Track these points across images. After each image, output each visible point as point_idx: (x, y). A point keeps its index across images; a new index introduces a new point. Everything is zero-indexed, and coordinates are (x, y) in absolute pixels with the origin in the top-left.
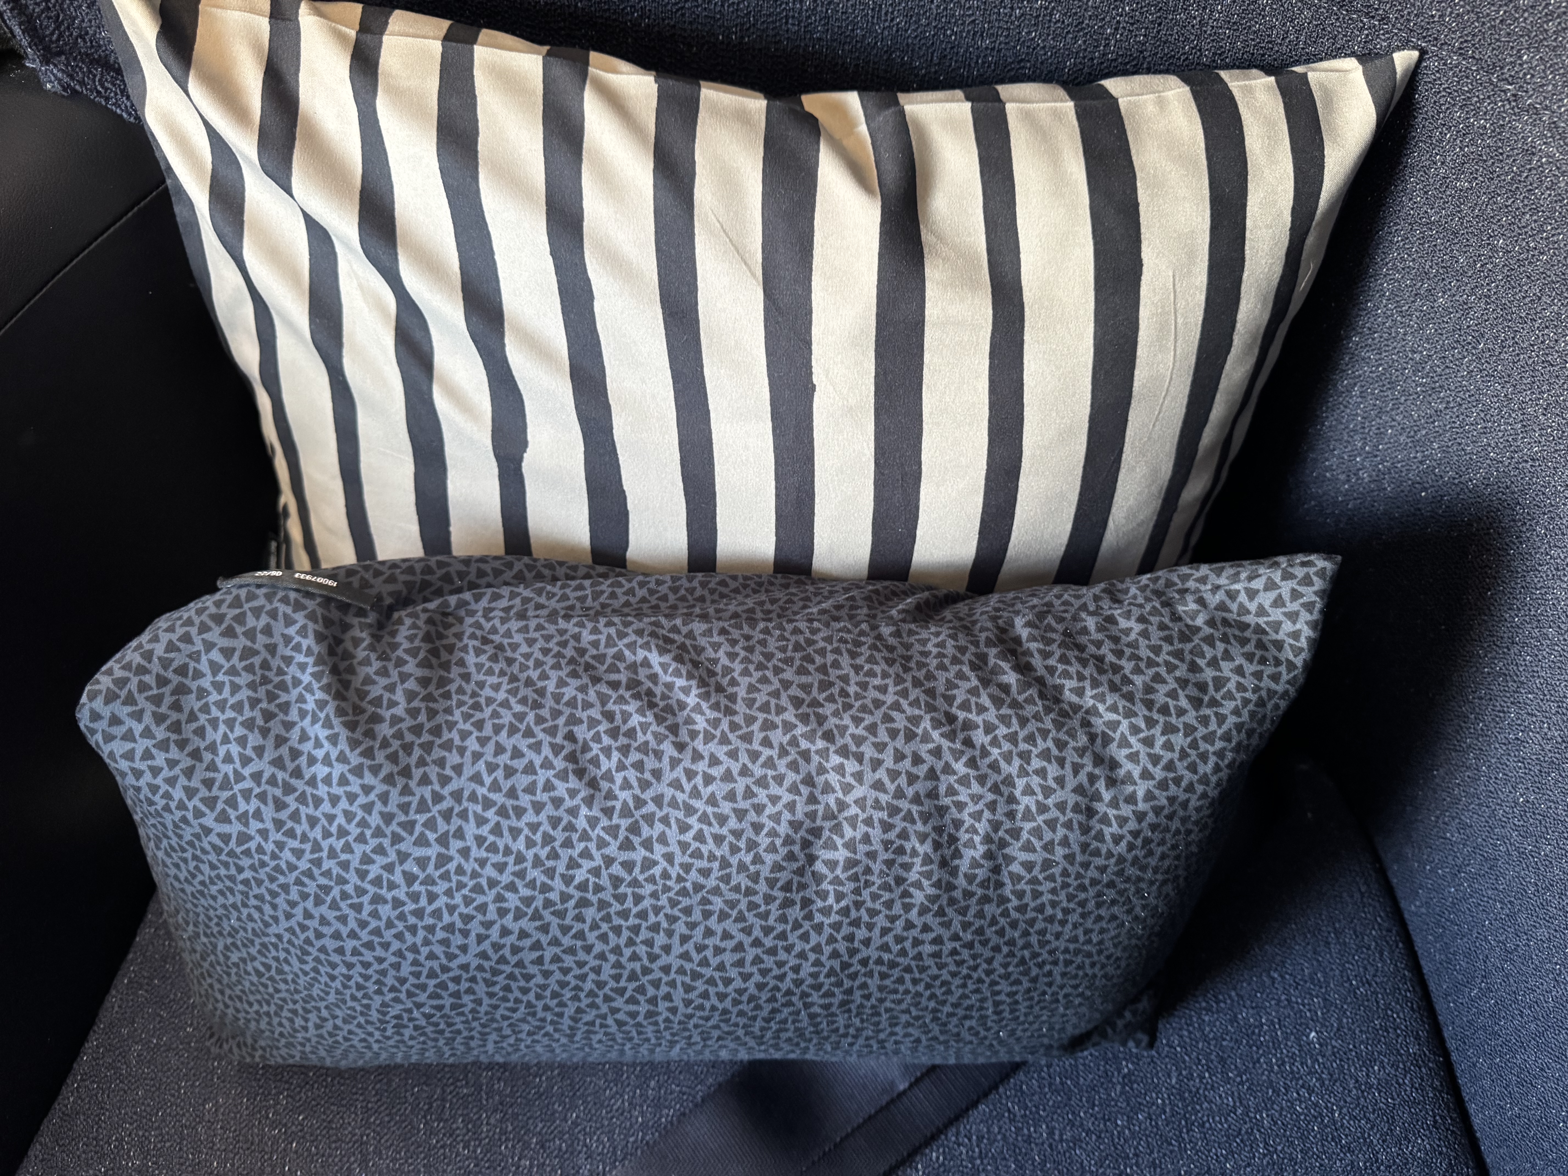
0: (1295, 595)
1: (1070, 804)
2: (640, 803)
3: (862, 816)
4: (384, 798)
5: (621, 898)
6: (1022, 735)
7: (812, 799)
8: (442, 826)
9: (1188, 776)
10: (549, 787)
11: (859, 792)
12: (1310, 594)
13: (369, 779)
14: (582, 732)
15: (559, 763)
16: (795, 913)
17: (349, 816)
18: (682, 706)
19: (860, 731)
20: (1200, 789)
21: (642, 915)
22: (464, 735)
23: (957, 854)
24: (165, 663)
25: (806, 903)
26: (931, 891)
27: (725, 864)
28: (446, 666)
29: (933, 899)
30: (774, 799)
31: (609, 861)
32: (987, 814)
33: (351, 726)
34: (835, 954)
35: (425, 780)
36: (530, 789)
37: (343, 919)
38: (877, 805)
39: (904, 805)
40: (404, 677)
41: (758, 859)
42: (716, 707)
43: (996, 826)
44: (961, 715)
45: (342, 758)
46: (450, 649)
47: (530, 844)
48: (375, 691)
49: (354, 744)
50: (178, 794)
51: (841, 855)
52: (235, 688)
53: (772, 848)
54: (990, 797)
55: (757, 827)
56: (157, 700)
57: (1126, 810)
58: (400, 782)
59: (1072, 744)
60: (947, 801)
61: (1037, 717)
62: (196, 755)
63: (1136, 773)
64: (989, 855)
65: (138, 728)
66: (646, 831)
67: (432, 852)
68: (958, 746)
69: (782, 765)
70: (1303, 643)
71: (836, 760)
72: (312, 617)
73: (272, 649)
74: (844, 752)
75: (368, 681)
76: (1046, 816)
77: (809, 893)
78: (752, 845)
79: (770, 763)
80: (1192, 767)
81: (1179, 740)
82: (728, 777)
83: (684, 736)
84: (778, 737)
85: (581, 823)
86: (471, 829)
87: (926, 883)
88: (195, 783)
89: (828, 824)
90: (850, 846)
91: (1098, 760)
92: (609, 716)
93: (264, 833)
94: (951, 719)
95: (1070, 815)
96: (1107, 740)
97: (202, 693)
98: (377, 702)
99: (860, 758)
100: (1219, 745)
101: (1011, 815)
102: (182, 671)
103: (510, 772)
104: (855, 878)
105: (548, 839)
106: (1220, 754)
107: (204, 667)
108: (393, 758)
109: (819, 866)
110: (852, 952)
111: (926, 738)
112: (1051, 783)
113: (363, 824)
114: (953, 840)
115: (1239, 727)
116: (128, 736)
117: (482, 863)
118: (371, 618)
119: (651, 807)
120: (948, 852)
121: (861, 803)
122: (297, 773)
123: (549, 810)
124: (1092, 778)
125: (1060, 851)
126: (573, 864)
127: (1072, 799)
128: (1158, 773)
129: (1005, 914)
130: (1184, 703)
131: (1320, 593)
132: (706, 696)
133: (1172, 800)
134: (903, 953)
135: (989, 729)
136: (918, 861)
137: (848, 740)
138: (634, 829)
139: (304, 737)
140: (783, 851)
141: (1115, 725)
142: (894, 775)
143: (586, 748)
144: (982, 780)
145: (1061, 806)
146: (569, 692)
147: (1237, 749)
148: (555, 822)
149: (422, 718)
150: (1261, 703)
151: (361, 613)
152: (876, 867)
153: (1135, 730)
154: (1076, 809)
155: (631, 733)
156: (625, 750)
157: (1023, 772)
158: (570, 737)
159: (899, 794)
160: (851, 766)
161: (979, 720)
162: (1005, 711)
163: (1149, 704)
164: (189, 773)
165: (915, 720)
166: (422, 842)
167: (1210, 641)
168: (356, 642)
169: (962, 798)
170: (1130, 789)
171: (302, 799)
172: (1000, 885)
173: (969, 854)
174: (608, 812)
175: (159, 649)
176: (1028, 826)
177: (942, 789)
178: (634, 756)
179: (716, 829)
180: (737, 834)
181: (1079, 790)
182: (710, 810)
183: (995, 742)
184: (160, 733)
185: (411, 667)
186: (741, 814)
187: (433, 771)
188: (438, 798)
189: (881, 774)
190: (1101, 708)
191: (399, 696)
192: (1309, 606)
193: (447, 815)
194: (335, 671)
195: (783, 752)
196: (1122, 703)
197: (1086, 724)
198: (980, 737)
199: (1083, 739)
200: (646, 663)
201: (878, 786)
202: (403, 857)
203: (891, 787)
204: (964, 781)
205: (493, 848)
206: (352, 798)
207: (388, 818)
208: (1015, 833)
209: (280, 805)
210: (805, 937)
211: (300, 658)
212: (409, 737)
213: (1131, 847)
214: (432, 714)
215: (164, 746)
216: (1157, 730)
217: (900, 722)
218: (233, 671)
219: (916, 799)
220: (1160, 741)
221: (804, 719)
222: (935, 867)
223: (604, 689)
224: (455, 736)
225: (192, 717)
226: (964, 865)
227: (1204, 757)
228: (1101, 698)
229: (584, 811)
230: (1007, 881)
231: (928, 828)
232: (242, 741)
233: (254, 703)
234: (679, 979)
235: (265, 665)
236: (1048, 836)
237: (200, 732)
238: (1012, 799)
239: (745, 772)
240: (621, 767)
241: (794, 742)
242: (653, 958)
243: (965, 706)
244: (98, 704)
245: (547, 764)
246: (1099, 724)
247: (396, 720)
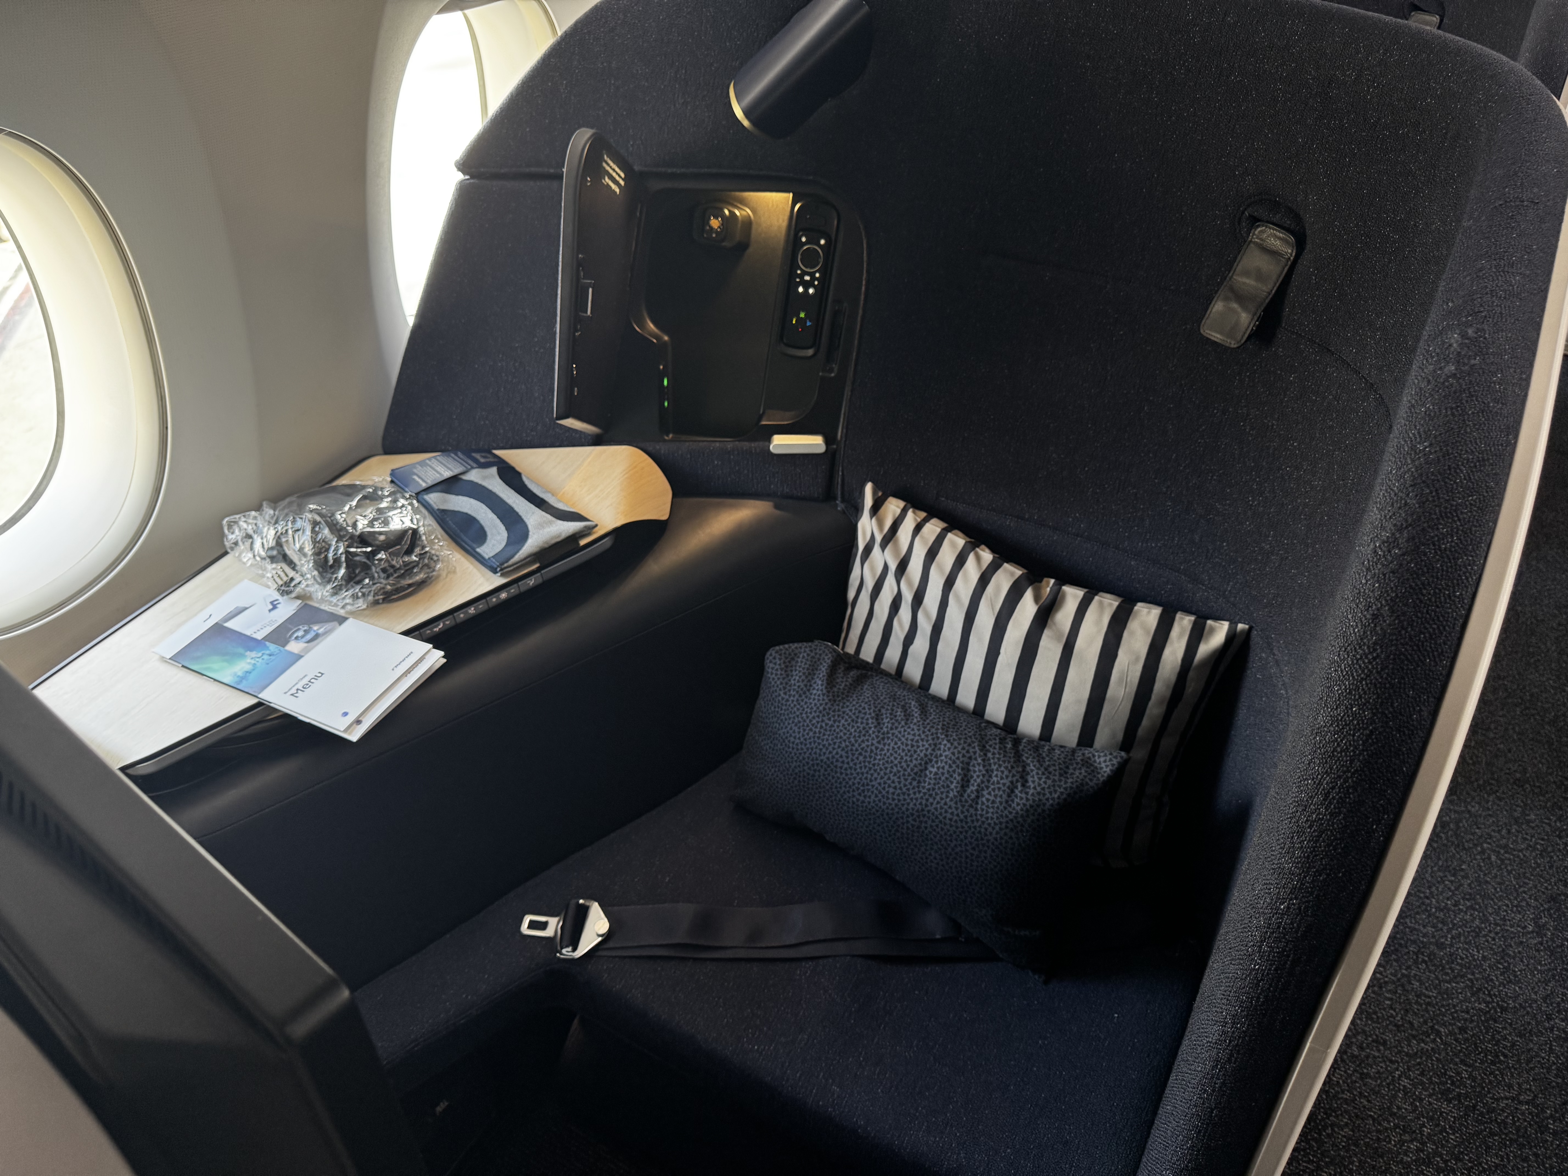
0: (1111, 760)
1: (1007, 785)
2: (888, 733)
3: (945, 760)
4: (826, 704)
5: (871, 757)
6: (1002, 759)
7: (933, 750)
8: (836, 717)
9: (1048, 795)
10: (867, 719)
11: (947, 753)
12: (1115, 761)
13: (825, 698)
14: (883, 711)
15: (873, 715)
16: (915, 783)
17: (815, 705)
18: (913, 715)
19: (956, 738)
20: (1051, 802)
21: (874, 765)
22: (853, 700)
23: (968, 786)
24: (793, 651)
25: (919, 782)
26: (956, 794)
27: (902, 758)
28: (859, 685)
29: (955, 796)
30: (923, 746)
31: (872, 744)
32: (981, 777)
33: (828, 684)
34: (921, 804)
35: (838, 705)
36: (862, 718)
37: (799, 733)
38: (950, 759)
39: (958, 762)
40: (846, 681)
41: (911, 761)
42: (922, 718)
43: (982, 782)
44: (988, 747)
45: (822, 690)
46: (862, 682)
47: (855, 731)
48: (838, 681)
49: (826, 688)
50: (778, 682)
51: (934, 770)
52: (806, 664)
53: (916, 759)
54: (984, 772)
55: (915, 752)
56: (786, 658)
57: (1024, 796)
58: (832, 702)
59: (1016, 769)
60: (971, 768)
61: (1010, 757)
62: (788, 675)
63: (1032, 786)
64: (977, 791)
65: (778, 662)
66: (886, 740)
67: (831, 723)
68: (982, 754)
69: (930, 738)
70: (1106, 775)
71: (945, 742)
72: (833, 656)
73: (819, 659)
74: (949, 741)
75: (838, 678)
76: (998, 786)
77: (922, 779)
78: (911, 756)
79: (927, 736)
80: (1050, 793)
81: (1049, 782)
82: (914, 735)
83: (909, 722)
84: (933, 730)
85: (871, 732)
86: (843, 721)
87: (955, 790)
88: (784, 682)
89: (935, 759)
90: (938, 768)
91: (1022, 777)
92: (892, 710)
93: (793, 701)
94: (984, 747)
95: (1005, 788)
96: (1028, 774)
97: (797, 662)
98: (837, 683)
99: (952, 744)
100: (1062, 790)
101: (988, 781)
102: (795, 654)
103: (860, 712)
104: (935, 779)
105: (860, 732)
106: (1062, 793)
107: (801, 656)
108: (834, 696)
109: (927, 772)
110: (926, 806)
111: (974, 748)
112: (1004, 776)
113: (818, 708)
114: (968, 781)
115: (1071, 788)
116: (775, 664)
117: (841, 731)
118: (847, 665)
119: (890, 735)
120: (965, 784)
121: (946, 756)
122: (809, 690)
123: (864, 725)
124: (1017, 781)
125: (998, 799)
126: (863, 741)
127: (1008, 784)
128: (1039, 789)
129: (976, 815)
130: (1057, 773)
131: (1119, 763)
132: (920, 715)
133: (1040, 800)
134: (941, 814)
135: (994, 754)
136: (955, 781)
137: (952, 739)
138: (883, 739)
139: (815, 683)
140: (919, 761)
141: (1032, 771)
142: (959, 752)
143: (882, 715)
144: (984, 766)
145: (1004, 784)
146: (885, 701)
147: (1069, 795)
148: (864, 728)
149: (846, 691)
150: (1082, 784)
151: (845, 663)
152: (943, 778)
153: (1038, 774)
154: (1008, 787)
155: (896, 716)
156: (891, 719)
157: (997, 770)
158: (880, 710)
159: (958, 758)
160: (949, 745)
161: (992, 750)
162: (1002, 752)
163: (1046, 769)
164: (784, 679)
165: (973, 742)
166: (829, 719)
167: (1077, 763)
168: (840, 668)
169: (977, 769)
170: (1028, 790)
171: (806, 697)
172: (977, 803)
173: (971, 788)
174: (879, 732)
175: (793, 647)
176: (992, 787)
177: (971, 764)
178: (893, 721)
179: (904, 747)
180: (909, 751)
181: (1012, 782)
182: (905, 741)
183: (993, 758)
184: (783, 666)
185: (850, 680)
186: (912, 746)
187: (841, 704)
188: (839, 711)
189: (956, 751)
190: (1031, 765)
191: (843, 685)
192: (1113, 765)
193: (839, 716)
194: (831, 670)
195: (932, 734)
196: (1038, 765)
197: (1024, 767)
198: (990, 755)
199: (1020, 769)
200: (910, 704)
201: (953, 754)
202: (823, 721)
203: (957, 756)
204: (979, 764)
205: (846, 728)
206: (819, 700)
207: (824, 709)
208: (988, 787)
209: (800, 696)
210: (915, 793)
211: (824, 664)
212: (840, 694)
213: (1022, 810)
214: (848, 692)
215: (782, 669)
216: (1044, 777)
217: (969, 740)
218: (807, 660)
219: (962, 762)
220: (1043, 780)
221: (943, 729)
222: (959, 785)
223: (895, 704)
224: (851, 700)
225: (792, 666)
226: (969, 791)
227: (1055, 791)
228: (1033, 762)
229: (873, 729)
230: (980, 803)
231: (962, 773)
232: (800, 677)
233: (808, 669)
234: (875, 791)
235: (815, 662)
236: (997, 792)
237: (792, 671)
238: (990, 776)
239: (919, 735)
240: (888, 722)
241: (937, 733)
242: (871, 781)
243: (990, 746)
244: (773, 653)
245: (870, 714)
246: (1028, 769)
247: (839, 689)
